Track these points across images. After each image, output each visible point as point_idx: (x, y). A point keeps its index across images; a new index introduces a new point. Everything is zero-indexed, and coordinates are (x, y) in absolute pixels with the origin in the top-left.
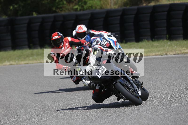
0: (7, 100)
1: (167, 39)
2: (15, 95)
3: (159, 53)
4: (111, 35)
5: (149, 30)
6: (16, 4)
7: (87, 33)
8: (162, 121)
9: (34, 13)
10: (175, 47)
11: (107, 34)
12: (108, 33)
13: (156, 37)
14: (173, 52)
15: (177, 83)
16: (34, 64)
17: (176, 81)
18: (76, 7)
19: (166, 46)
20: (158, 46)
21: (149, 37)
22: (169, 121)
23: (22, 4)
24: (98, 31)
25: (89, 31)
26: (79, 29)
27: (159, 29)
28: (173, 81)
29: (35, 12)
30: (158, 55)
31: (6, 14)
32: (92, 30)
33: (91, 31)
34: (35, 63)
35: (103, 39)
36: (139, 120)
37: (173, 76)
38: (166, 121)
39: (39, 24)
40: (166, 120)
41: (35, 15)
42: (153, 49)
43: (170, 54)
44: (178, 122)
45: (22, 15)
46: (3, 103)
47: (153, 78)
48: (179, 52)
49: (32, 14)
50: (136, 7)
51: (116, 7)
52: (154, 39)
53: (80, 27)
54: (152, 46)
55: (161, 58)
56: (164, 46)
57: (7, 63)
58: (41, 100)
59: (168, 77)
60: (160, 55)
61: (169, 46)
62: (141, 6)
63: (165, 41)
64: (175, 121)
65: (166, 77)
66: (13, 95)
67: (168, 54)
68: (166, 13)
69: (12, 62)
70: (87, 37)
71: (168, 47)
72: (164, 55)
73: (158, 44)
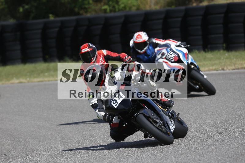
0: (15, 129)
1: (224, 50)
2: (25, 122)
3: (214, 68)
4: (180, 45)
5: (200, 37)
6: (27, 4)
7: (148, 43)
8: (217, 157)
9: (51, 15)
10: (235, 59)
11: (175, 44)
12: (177, 43)
13: (209, 46)
14: (232, 66)
15: (237, 107)
16: (50, 82)
17: (236, 104)
18: (106, 7)
19: (222, 58)
20: (212, 58)
21: (201, 47)
22: (226, 157)
23: (35, 4)
24: (164, 40)
25: (151, 40)
26: (137, 37)
27: (213, 36)
28: (232, 105)
29: (52, 13)
30: (212, 70)
31: (13, 17)
32: (156, 38)
33: (154, 41)
34: (52, 81)
35: (170, 50)
36: (188, 155)
37: (231, 98)
38: (223, 157)
39: (57, 29)
40: (222, 155)
41: (52, 18)
42: (206, 63)
43: (227, 68)
44: (238, 157)
45: (35, 18)
46: (10, 133)
47: (205, 101)
48: (240, 67)
49: (48, 17)
50: (183, 8)
51: (157, 8)
52: (206, 50)
53: (139, 35)
54: (205, 59)
55: (216, 74)
56: (220, 59)
57: (15, 81)
58: (60, 129)
59: (225, 99)
60: (215, 70)
61: (227, 58)
62: (190, 6)
63: (222, 51)
64: (234, 156)
65: (222, 99)
66: (23, 122)
67: (225, 68)
68: (223, 15)
69: (22, 80)
70: (149, 48)
71: (225, 60)
72: (220, 70)
73: (212, 56)
